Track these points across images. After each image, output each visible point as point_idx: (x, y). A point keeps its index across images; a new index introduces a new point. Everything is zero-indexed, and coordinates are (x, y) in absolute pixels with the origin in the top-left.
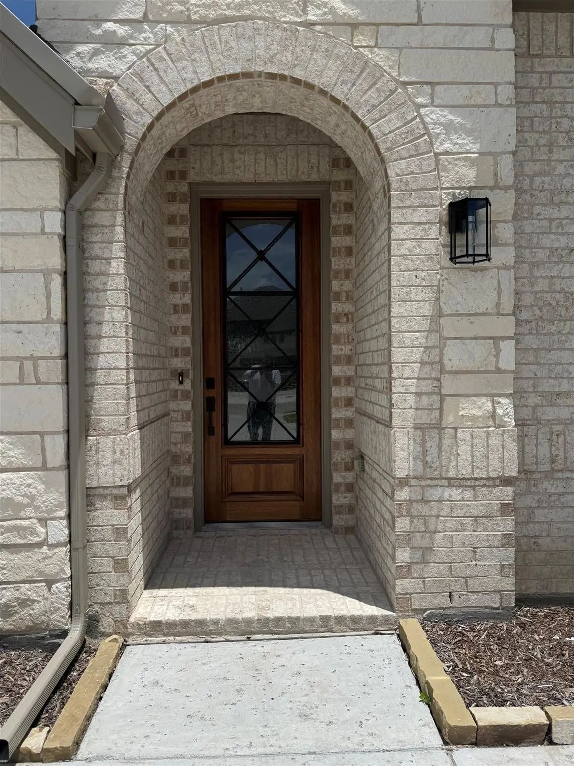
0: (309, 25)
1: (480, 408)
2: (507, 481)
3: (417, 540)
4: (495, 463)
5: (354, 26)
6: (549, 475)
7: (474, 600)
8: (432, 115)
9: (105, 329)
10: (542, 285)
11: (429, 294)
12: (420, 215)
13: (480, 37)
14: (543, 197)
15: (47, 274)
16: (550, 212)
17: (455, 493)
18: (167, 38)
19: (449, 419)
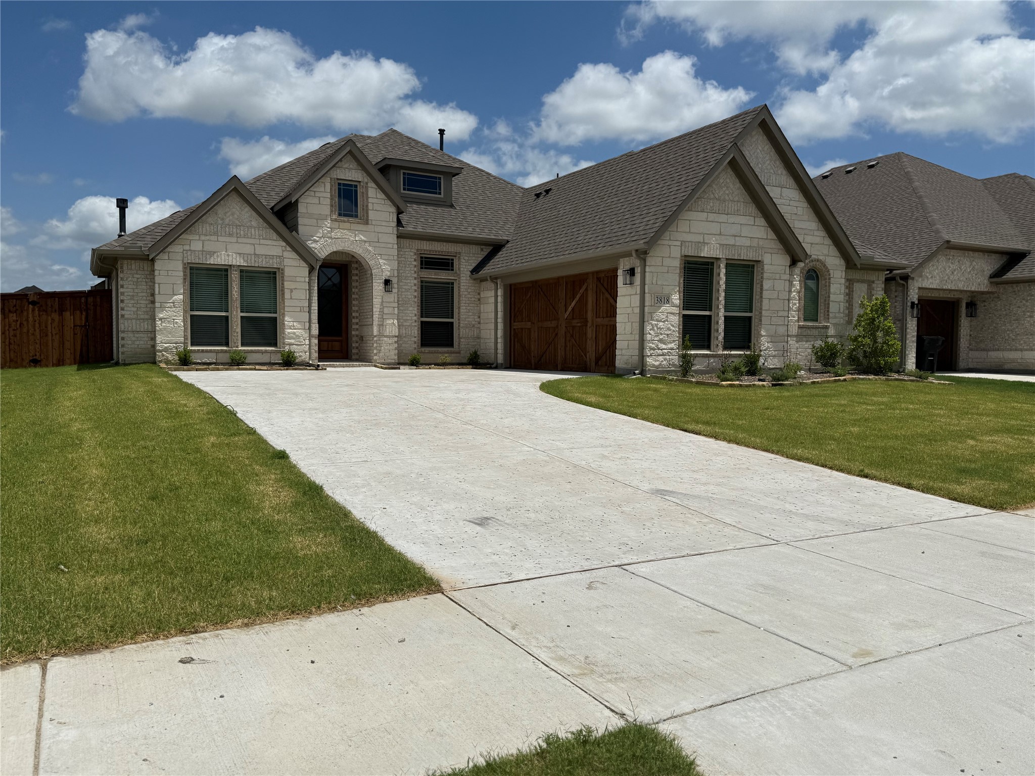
1: (390, 321)
2: (396, 337)
3: (378, 348)
4: (393, 332)
5: (365, 242)
6: (405, 337)
7: (389, 361)
8: (381, 261)
10: (404, 296)
11: (381, 297)
12: (379, 281)
13: (390, 246)
14: (404, 278)
15: (306, 290)
16: (405, 281)
17: (386, 339)
18: (327, 241)
19: (385, 324)
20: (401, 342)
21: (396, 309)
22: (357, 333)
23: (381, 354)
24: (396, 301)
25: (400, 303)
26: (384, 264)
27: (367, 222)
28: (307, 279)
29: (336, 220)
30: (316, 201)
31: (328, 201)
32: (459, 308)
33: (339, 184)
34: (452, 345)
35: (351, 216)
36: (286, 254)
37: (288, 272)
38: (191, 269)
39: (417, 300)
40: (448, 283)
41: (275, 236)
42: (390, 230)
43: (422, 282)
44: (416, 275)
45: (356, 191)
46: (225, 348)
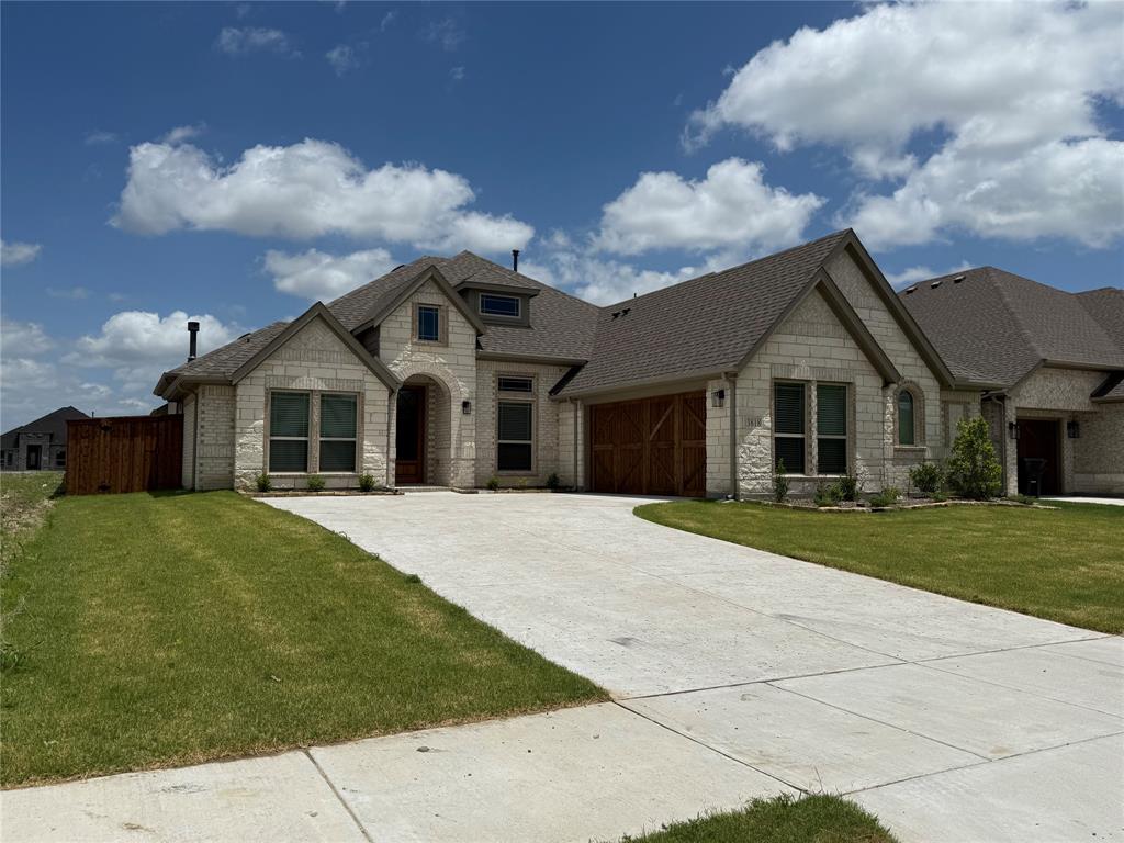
0: (436, 363)
1: (468, 444)
2: (473, 460)
3: (455, 472)
4: (471, 456)
5: (444, 364)
6: (483, 460)
8: (460, 383)
10: (482, 418)
11: (459, 420)
12: (456, 403)
13: (469, 368)
14: (482, 400)
15: (383, 413)
16: (484, 403)
17: (463, 462)
18: (407, 364)
19: (462, 446)
20: (478, 465)
21: (474, 432)
22: (433, 456)
23: (459, 478)
24: (474, 423)
25: (478, 425)
26: (463, 386)
27: (446, 345)
28: (387, 403)
29: (416, 344)
30: (398, 325)
31: (409, 326)
32: (537, 429)
33: (420, 308)
34: (530, 468)
35: (432, 339)
36: (367, 378)
37: (368, 396)
38: (273, 393)
39: (495, 422)
40: (526, 405)
41: (357, 360)
42: (469, 352)
43: (500, 403)
44: (493, 397)
45: (437, 315)
46: (303, 474)
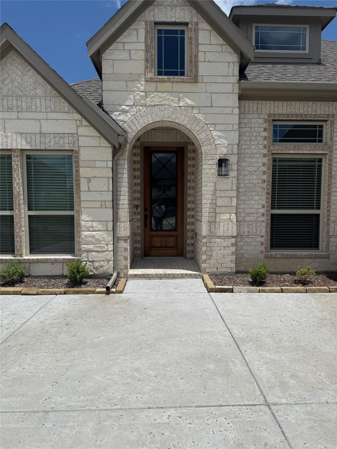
0: (180, 107)
1: (226, 216)
2: (233, 237)
3: (208, 253)
4: (230, 232)
5: (193, 107)
6: (248, 236)
7: (224, 270)
8: (214, 133)
9: (122, 193)
10: (247, 181)
11: (212, 184)
12: (210, 162)
13: (229, 110)
14: (248, 155)
15: (108, 178)
16: (249, 160)
17: (219, 240)
18: (140, 110)
19: (218, 220)
20: (242, 244)
21: (234, 200)
22: (193, 227)
23: (212, 261)
24: (235, 188)
25: (241, 190)
26: (219, 137)
27: (195, 80)
28: (110, 164)
29: (151, 80)
30: (125, 55)
31: (141, 55)
32: (329, 194)
33: (160, 31)
34: (316, 246)
35: (176, 74)
36: (82, 131)
37: (84, 155)
39: (267, 186)
40: (313, 161)
41: (66, 106)
42: (229, 88)
43: (274, 160)
44: (265, 151)
45: (183, 39)
